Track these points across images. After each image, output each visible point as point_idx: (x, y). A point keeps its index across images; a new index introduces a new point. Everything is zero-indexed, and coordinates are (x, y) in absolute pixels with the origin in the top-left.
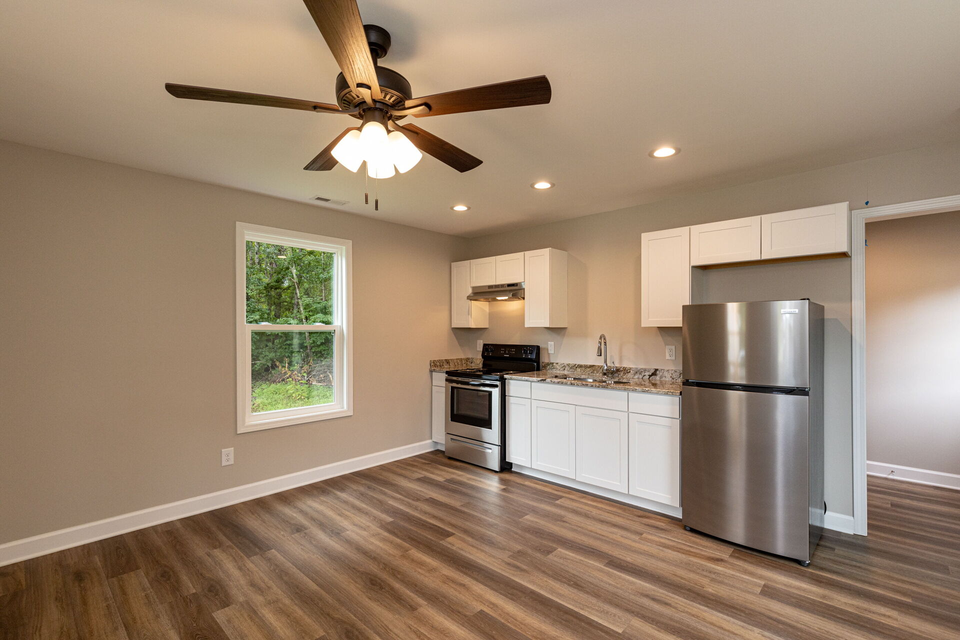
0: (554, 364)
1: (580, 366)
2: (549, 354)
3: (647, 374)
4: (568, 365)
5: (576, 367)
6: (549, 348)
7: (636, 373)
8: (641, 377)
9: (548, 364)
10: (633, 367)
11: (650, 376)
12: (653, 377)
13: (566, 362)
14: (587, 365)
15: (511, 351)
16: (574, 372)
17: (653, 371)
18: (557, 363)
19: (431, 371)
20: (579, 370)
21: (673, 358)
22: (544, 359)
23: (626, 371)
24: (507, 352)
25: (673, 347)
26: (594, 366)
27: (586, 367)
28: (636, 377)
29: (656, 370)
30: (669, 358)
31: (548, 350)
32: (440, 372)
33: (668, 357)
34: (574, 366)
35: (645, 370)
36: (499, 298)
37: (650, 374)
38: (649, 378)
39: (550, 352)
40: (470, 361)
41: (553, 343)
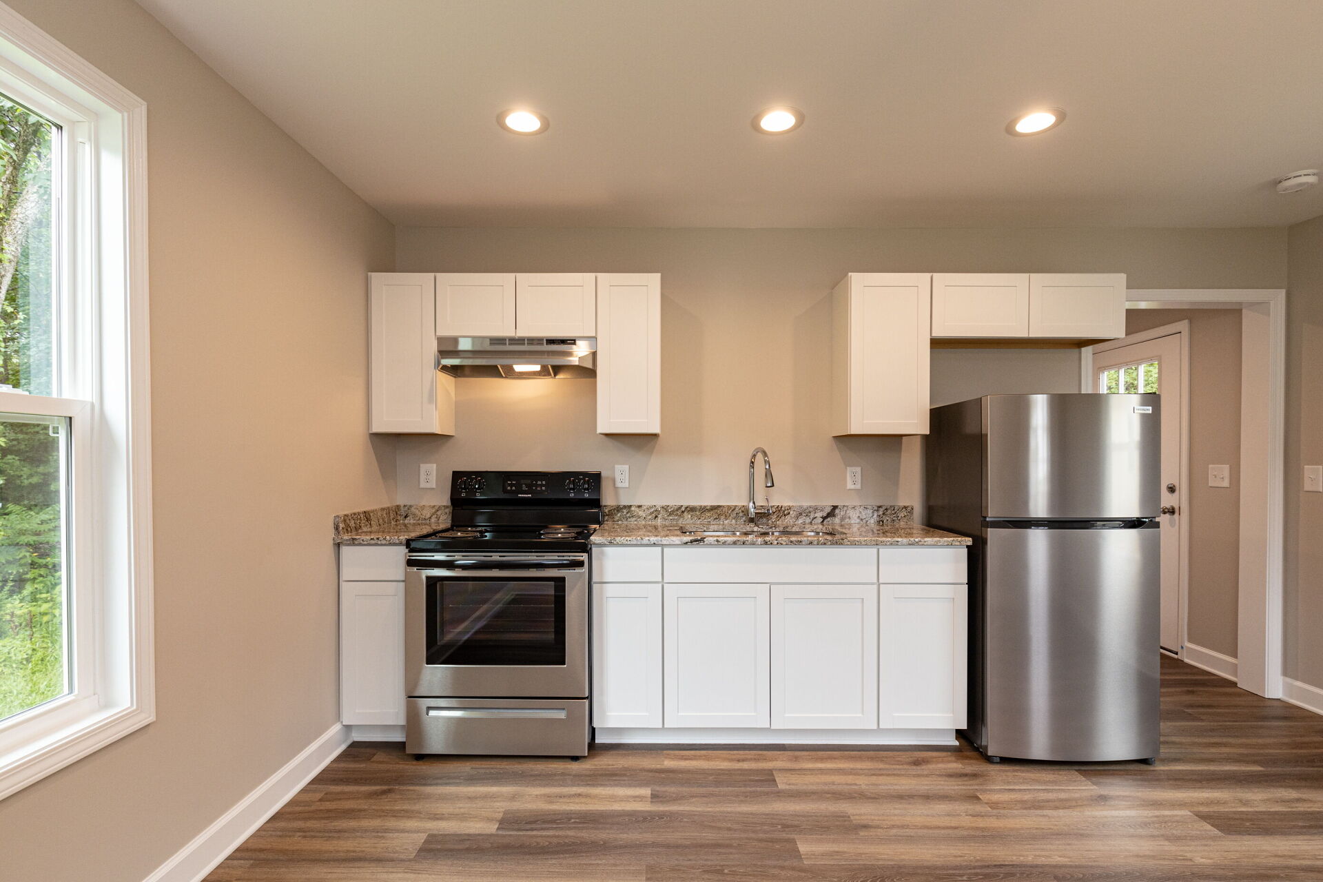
0: (633, 509)
1: (691, 509)
2: (616, 488)
3: (819, 514)
4: (665, 508)
5: (683, 512)
6: (618, 477)
7: (801, 514)
8: (808, 520)
9: (619, 509)
10: (794, 504)
11: (824, 518)
12: (829, 519)
13: (659, 502)
14: (705, 507)
15: (537, 486)
16: (678, 520)
17: (828, 510)
18: (640, 507)
19: (338, 545)
20: (687, 516)
21: (858, 486)
22: (608, 500)
23: (782, 512)
24: (524, 488)
25: (858, 469)
26: (719, 506)
27: (703, 510)
28: (800, 521)
29: (835, 507)
30: (853, 487)
31: (614, 481)
32: (382, 545)
33: (850, 485)
34: (677, 510)
35: (816, 509)
36: (518, 368)
37: (825, 515)
38: (823, 522)
39: (619, 484)
40: (403, 512)
41: (626, 467)
